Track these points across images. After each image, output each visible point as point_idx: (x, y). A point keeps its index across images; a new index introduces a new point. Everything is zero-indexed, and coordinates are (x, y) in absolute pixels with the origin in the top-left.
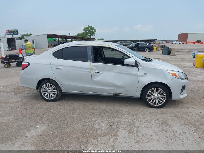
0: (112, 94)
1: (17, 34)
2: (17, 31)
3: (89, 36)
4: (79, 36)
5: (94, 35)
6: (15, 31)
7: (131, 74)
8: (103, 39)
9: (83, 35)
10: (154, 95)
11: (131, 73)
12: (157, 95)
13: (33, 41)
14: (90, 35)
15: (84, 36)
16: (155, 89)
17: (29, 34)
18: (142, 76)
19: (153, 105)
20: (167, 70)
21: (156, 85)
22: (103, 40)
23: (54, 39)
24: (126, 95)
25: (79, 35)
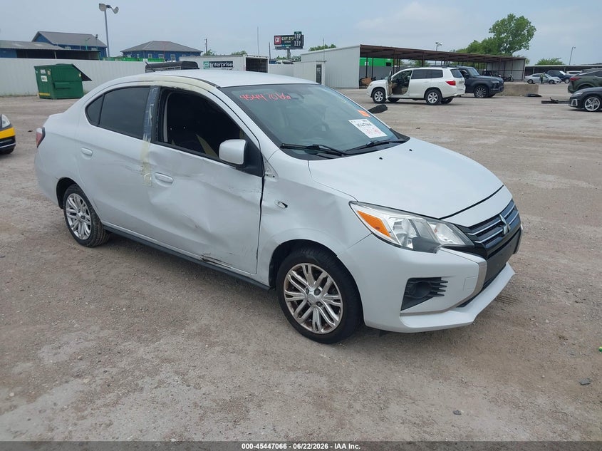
0: (200, 258)
1: (301, 47)
2: (302, 39)
3: (508, 50)
4: (471, 51)
5: (527, 47)
6: (295, 40)
7: (240, 197)
8: (560, 61)
9: (486, 48)
10: (308, 291)
11: (241, 194)
12: (315, 291)
13: (319, 66)
14: (512, 48)
15: (490, 51)
16: (308, 267)
17: (329, 46)
18: (271, 211)
19: (302, 325)
20: (350, 202)
21: (310, 254)
22: (560, 63)
23: (389, 60)
24: (233, 269)
25: (474, 47)
